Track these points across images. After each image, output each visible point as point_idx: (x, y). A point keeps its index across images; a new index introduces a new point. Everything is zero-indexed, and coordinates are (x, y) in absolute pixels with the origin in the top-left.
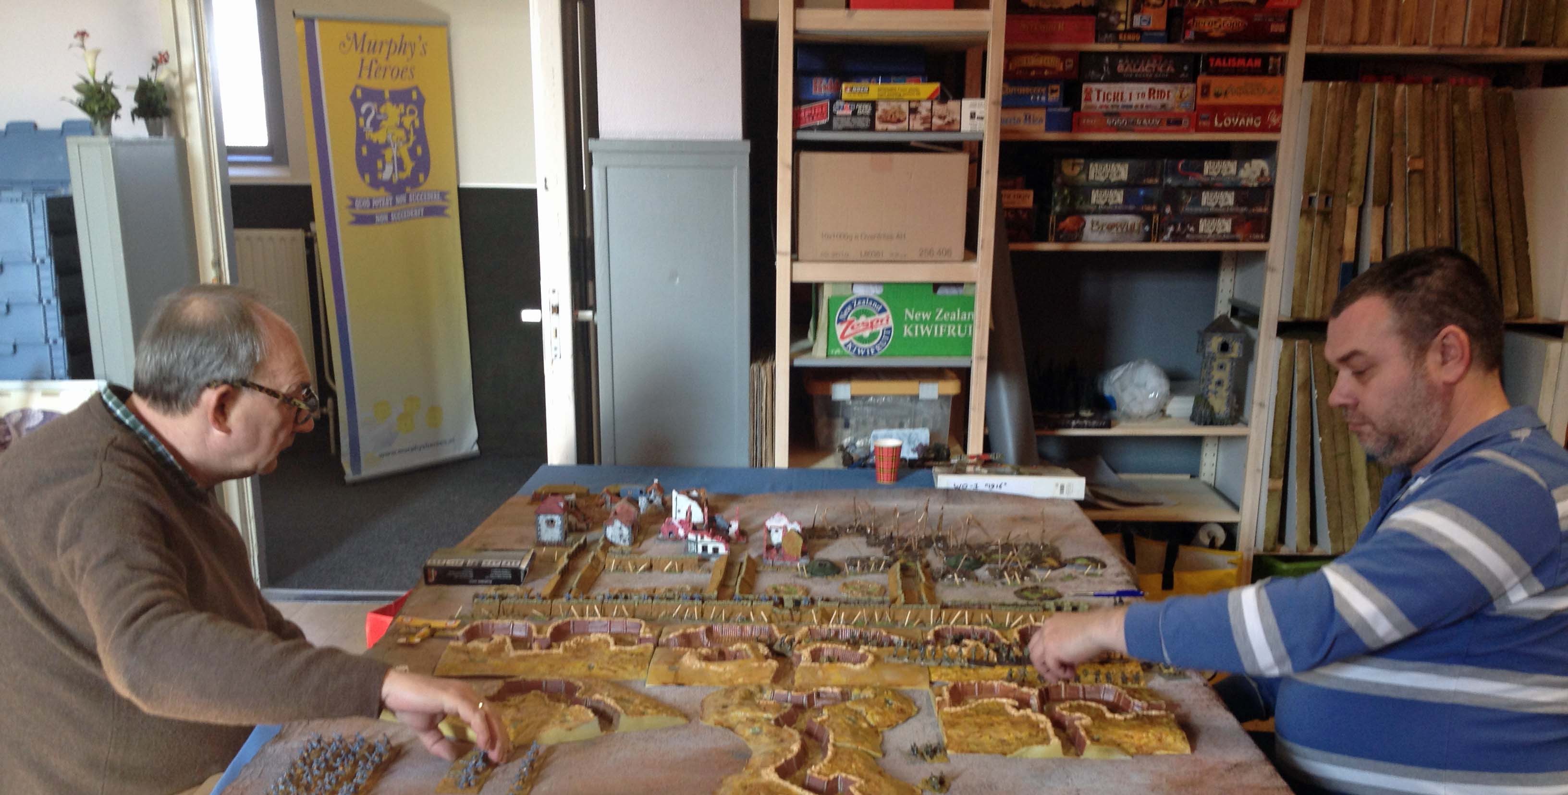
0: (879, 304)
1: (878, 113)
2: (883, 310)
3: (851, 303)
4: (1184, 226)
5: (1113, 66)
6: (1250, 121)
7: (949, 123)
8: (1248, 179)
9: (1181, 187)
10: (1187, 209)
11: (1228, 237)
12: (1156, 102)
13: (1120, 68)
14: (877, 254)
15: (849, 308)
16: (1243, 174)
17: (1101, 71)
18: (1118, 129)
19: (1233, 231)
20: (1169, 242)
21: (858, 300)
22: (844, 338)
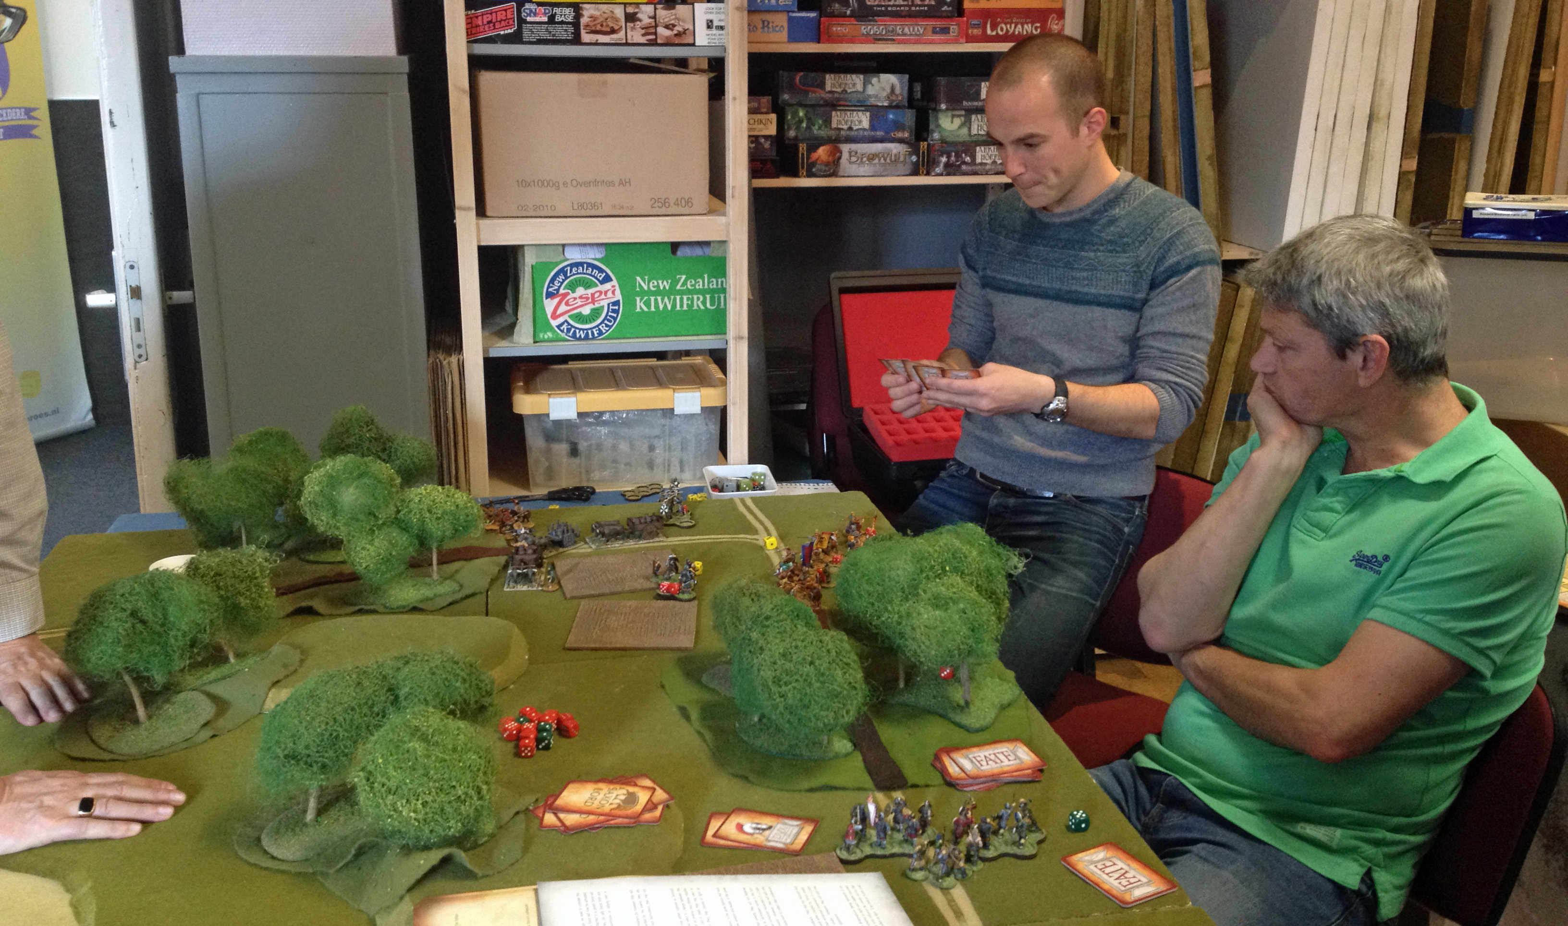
0: (601, 270)
1: (584, 21)
2: (608, 279)
3: (562, 271)
4: (958, 156)
6: (1028, 28)
7: (678, 35)
14: (594, 206)
15: (562, 277)
18: (877, 39)
20: (941, 175)
21: (572, 266)
22: (555, 316)
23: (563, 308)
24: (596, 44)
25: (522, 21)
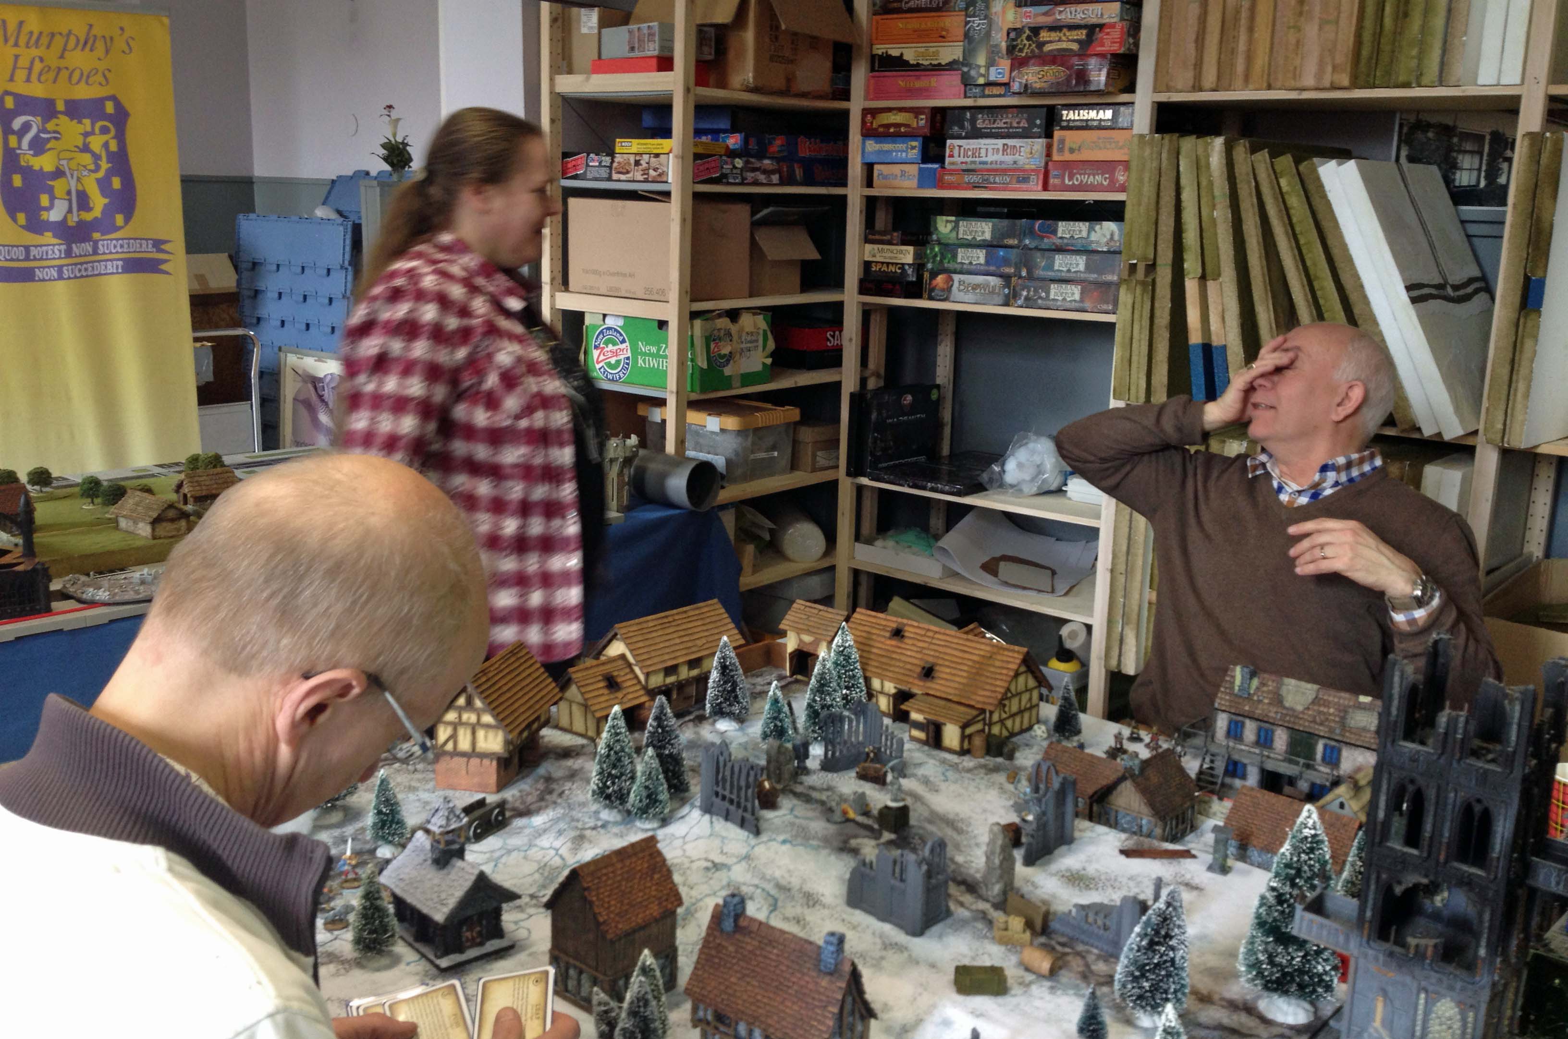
0: (621, 334)
1: (615, 165)
2: (623, 341)
3: (602, 332)
4: (1036, 291)
5: (973, 121)
6: (1099, 178)
7: (660, 175)
8: (1097, 242)
9: (1037, 249)
10: (1040, 273)
11: (1077, 305)
12: (1009, 159)
13: (980, 124)
14: (617, 289)
15: (602, 336)
16: (1094, 237)
17: (962, 127)
18: (975, 187)
19: (1082, 300)
20: (1021, 307)
21: (609, 329)
22: (598, 362)
23: (602, 357)
24: (619, 181)
25: (587, 165)
